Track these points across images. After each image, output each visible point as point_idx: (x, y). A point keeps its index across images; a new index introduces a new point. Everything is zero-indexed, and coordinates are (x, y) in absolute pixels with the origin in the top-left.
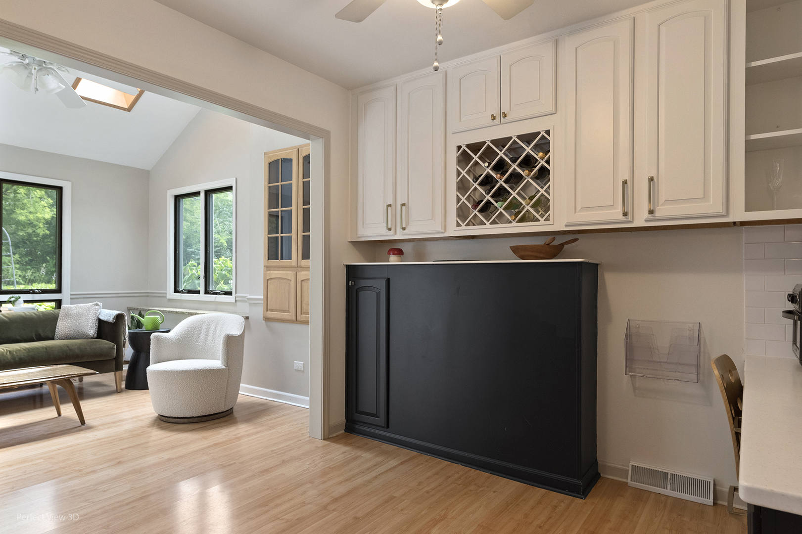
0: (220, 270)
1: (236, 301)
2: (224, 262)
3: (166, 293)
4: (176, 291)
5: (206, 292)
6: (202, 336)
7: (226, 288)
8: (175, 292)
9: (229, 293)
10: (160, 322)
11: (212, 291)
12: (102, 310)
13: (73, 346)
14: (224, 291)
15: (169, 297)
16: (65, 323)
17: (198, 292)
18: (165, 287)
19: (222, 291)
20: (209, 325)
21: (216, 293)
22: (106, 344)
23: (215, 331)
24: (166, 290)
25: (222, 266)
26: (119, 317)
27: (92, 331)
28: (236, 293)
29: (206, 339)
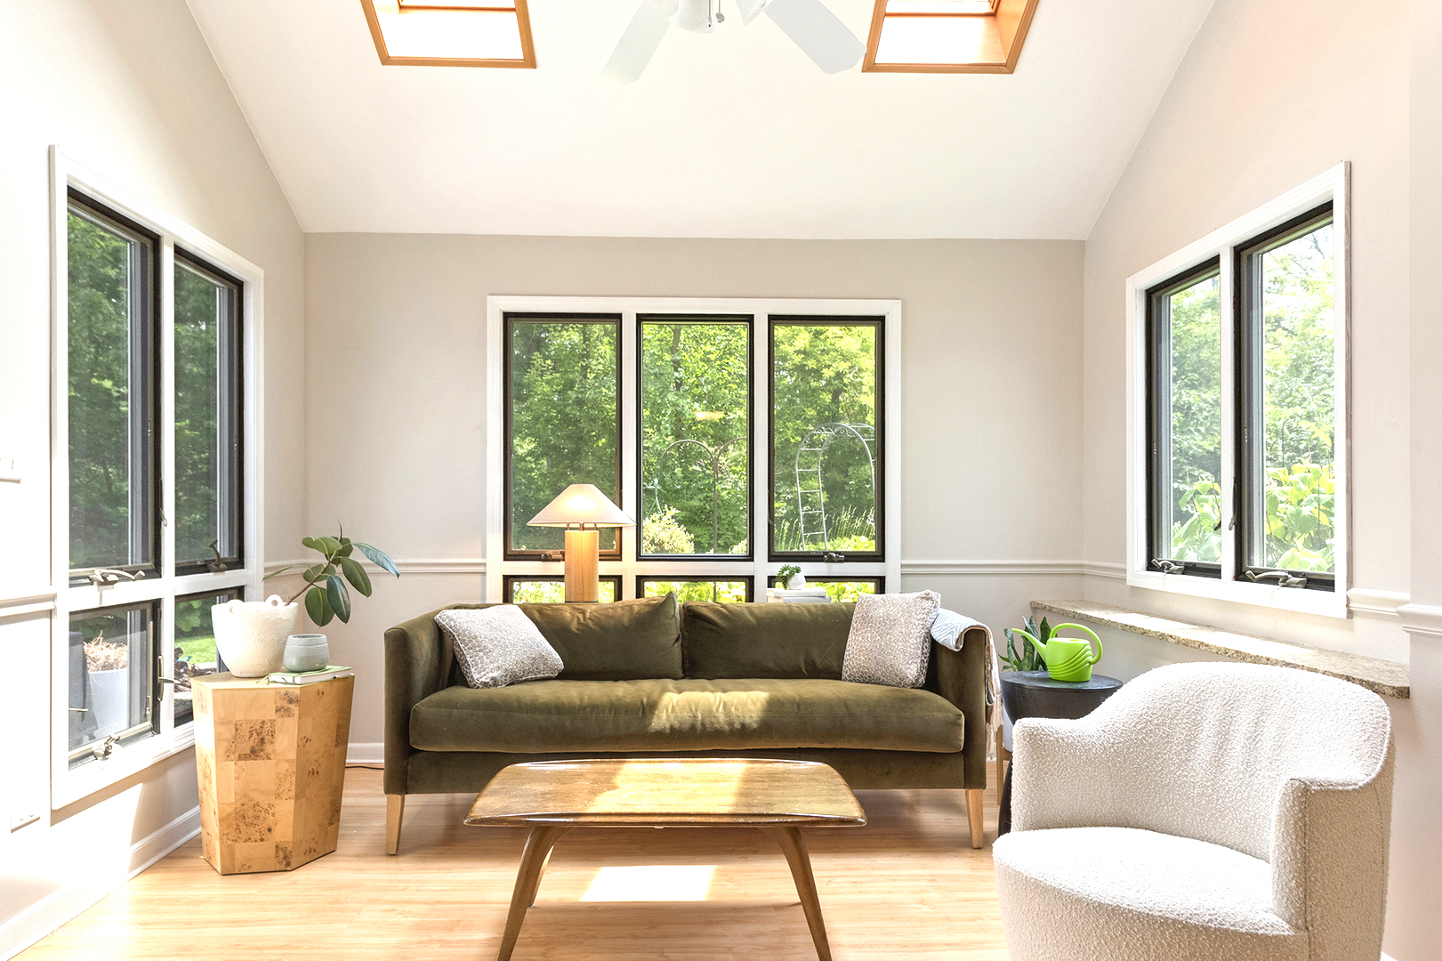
0: (1295, 501)
1: (1350, 614)
2: (1310, 476)
3: (1125, 571)
4: (1151, 566)
5: (1240, 575)
6: (1205, 748)
7: (1312, 562)
8: (1148, 570)
9: (1326, 584)
10: (1091, 659)
11: (1257, 572)
12: (941, 611)
13: (858, 706)
14: (1304, 575)
15: (1131, 581)
16: (860, 638)
17: (1215, 572)
18: (1121, 552)
19: (1295, 574)
20: (1230, 706)
21: (1273, 580)
22: (941, 709)
23: (1254, 738)
24: (1126, 563)
25: (1300, 490)
26: (974, 638)
27: (912, 667)
28: (1350, 582)
29: (1218, 760)
